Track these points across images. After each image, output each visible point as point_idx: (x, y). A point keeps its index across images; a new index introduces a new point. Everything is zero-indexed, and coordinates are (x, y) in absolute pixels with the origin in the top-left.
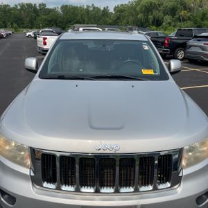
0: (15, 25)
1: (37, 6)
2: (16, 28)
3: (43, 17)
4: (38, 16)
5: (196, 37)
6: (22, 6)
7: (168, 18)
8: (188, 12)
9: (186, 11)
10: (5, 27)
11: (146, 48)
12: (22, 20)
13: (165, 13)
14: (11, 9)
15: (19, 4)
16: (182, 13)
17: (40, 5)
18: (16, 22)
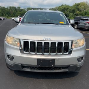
0: (7, 15)
1: (17, 8)
2: (7, 17)
3: (19, 12)
4: (17, 12)
5: (82, 19)
6: (10, 7)
7: (71, 14)
8: (80, 12)
9: (79, 11)
10: (3, 16)
11: (61, 15)
12: (10, 13)
13: (70, 12)
14: (6, 9)
15: (9, 7)
16: (77, 12)
17: (18, 7)
18: (7, 14)
